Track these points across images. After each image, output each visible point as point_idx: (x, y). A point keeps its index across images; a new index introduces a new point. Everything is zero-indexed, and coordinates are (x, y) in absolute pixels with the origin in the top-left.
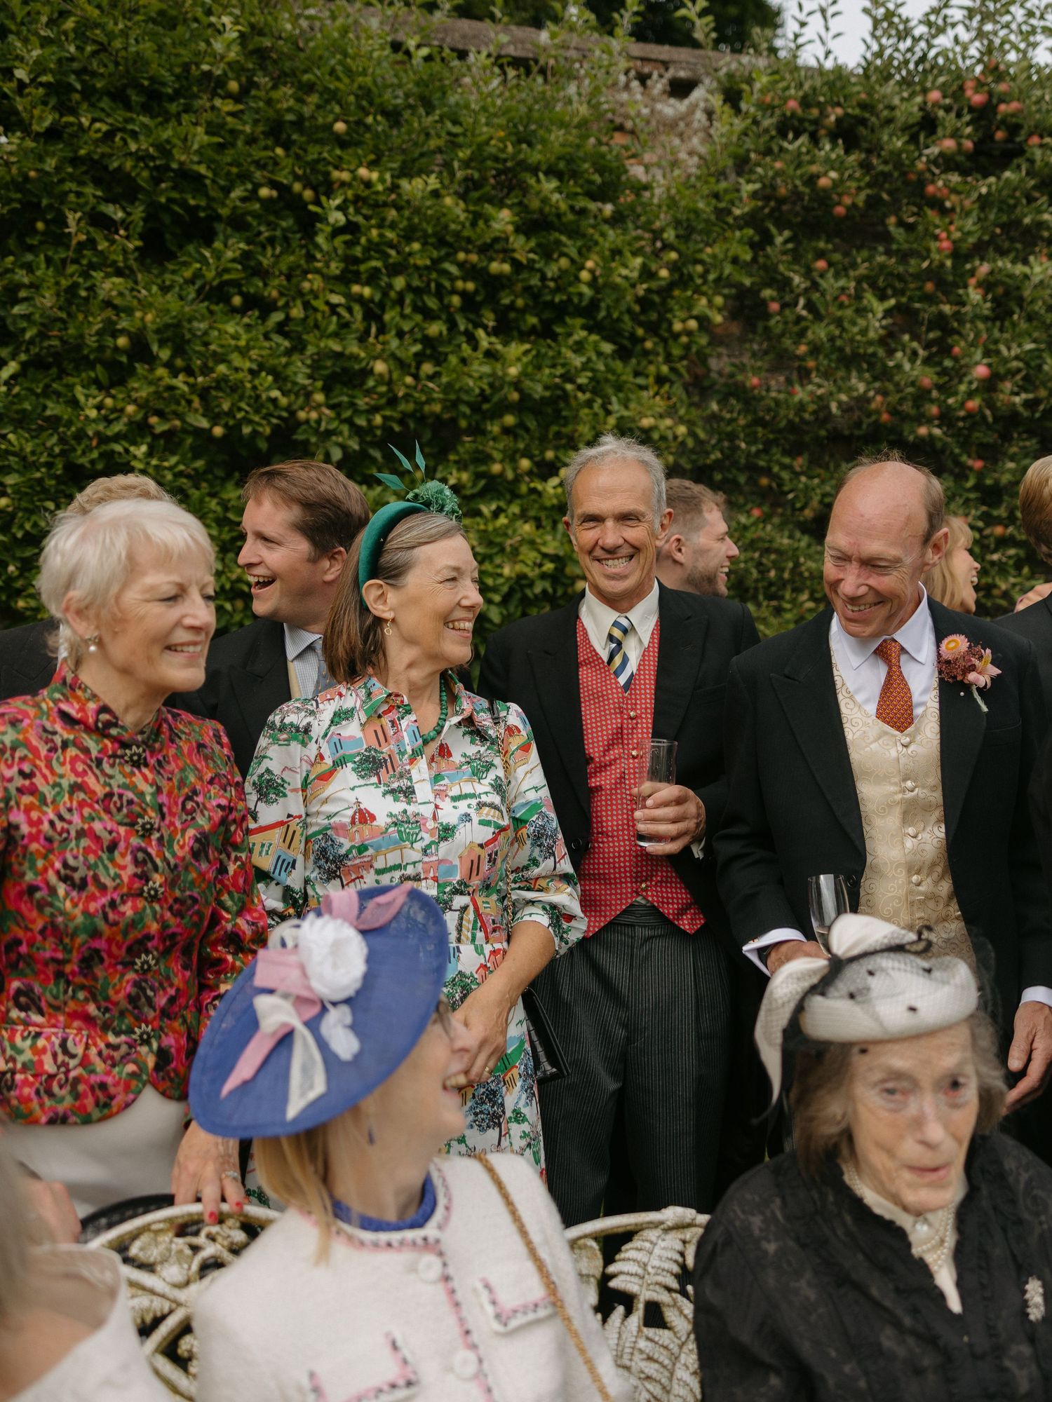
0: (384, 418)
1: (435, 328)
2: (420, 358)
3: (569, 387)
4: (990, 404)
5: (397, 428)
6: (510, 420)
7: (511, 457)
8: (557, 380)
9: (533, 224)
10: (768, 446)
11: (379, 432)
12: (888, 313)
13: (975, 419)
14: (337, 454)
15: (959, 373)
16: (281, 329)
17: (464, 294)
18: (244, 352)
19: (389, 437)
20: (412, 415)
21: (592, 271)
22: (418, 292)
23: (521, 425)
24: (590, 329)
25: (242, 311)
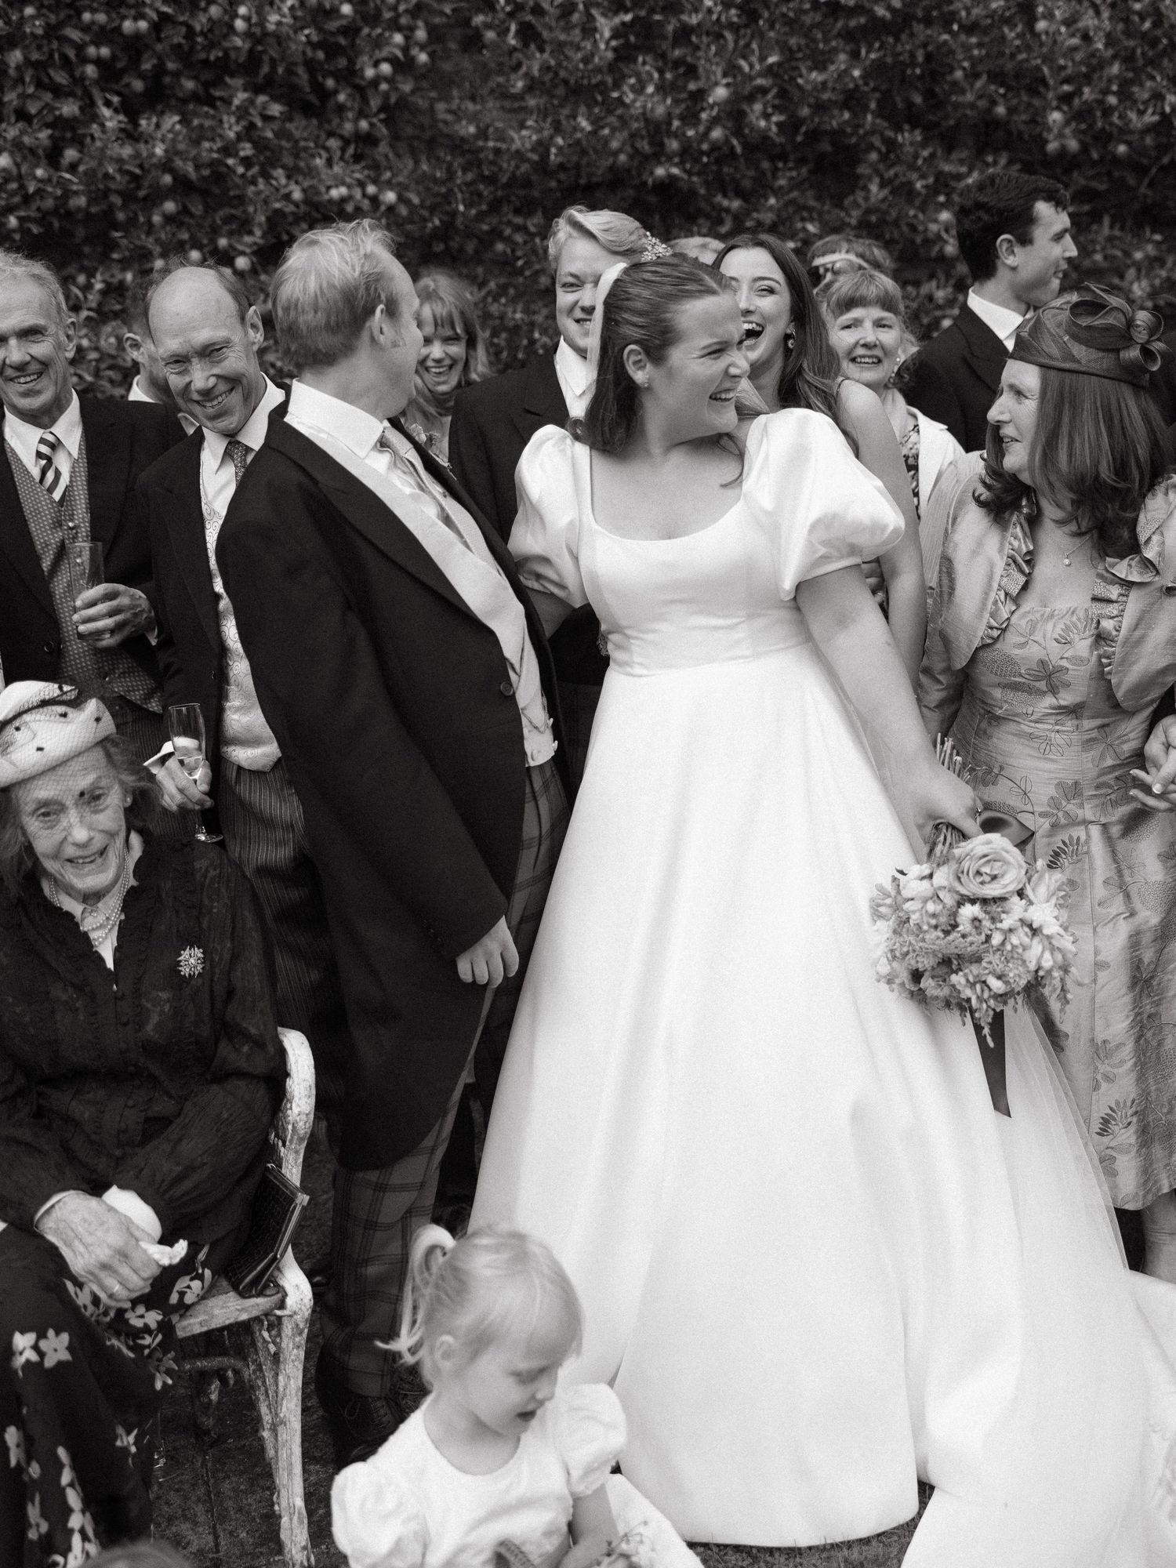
0: (20, 219)
1: (69, 109)
3: (230, 162)
4: (738, 132)
5: (35, 229)
6: (170, 206)
8: (215, 155)
11: (17, 237)
12: (616, 32)
13: (722, 154)
17: (98, 62)
20: (55, 212)
21: (247, 19)
22: (40, 66)
23: (185, 210)
24: (257, 90)
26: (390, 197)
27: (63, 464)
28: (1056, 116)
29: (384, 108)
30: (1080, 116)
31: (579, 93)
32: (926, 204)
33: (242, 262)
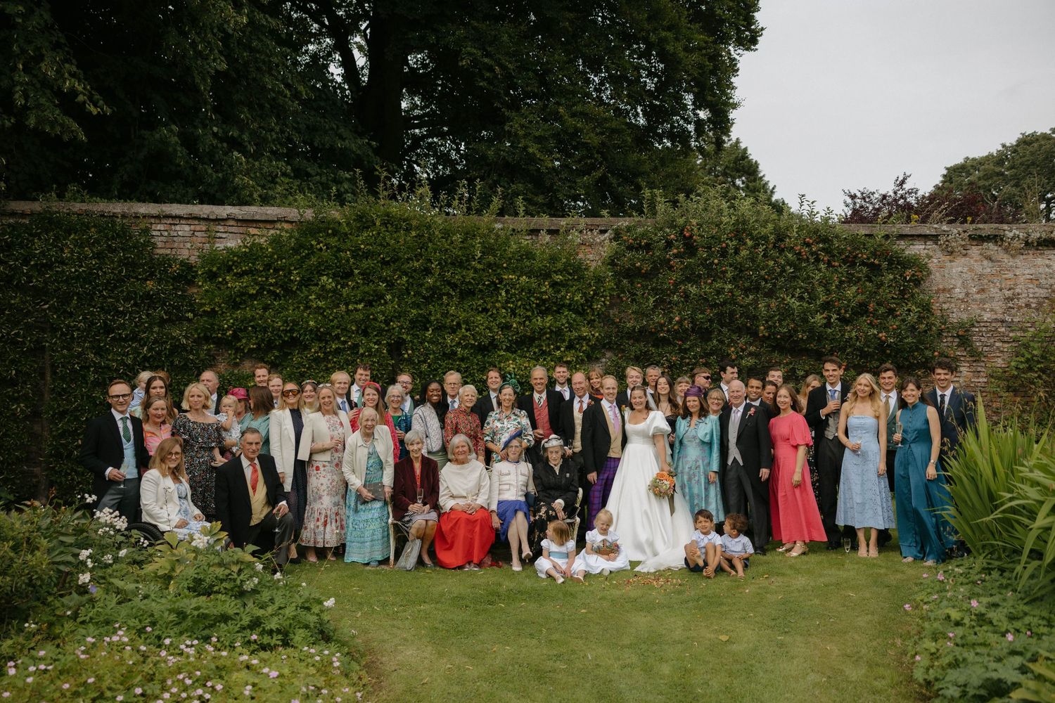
0: (516, 337)
1: (529, 314)
2: (525, 321)
4: (681, 327)
5: (519, 340)
6: (548, 336)
7: (548, 345)
9: (554, 285)
10: (622, 338)
12: (654, 302)
13: (676, 332)
14: (504, 347)
15: (671, 319)
16: (490, 316)
17: (536, 304)
18: (482, 325)
19: (516, 342)
20: (523, 336)
21: (569, 296)
22: (524, 305)
24: (570, 310)
25: (482, 312)
26: (597, 334)
27: (542, 401)
28: (762, 328)
29: (598, 314)
30: (769, 328)
31: (644, 315)
32: (729, 346)
33: (562, 349)
